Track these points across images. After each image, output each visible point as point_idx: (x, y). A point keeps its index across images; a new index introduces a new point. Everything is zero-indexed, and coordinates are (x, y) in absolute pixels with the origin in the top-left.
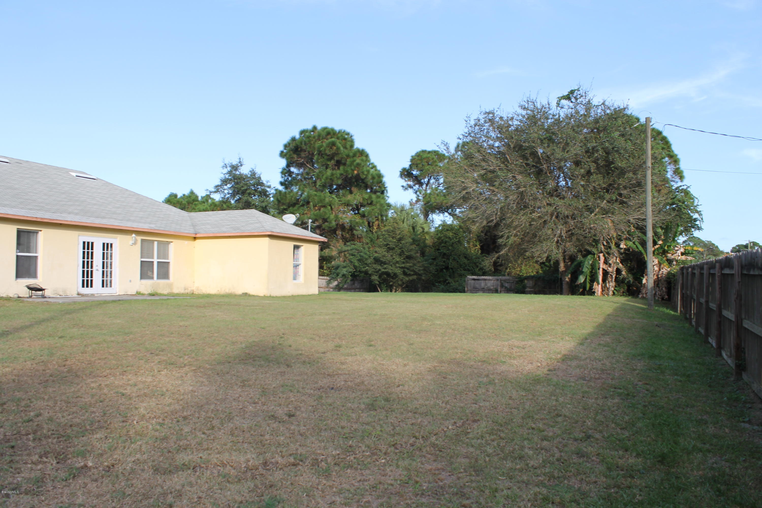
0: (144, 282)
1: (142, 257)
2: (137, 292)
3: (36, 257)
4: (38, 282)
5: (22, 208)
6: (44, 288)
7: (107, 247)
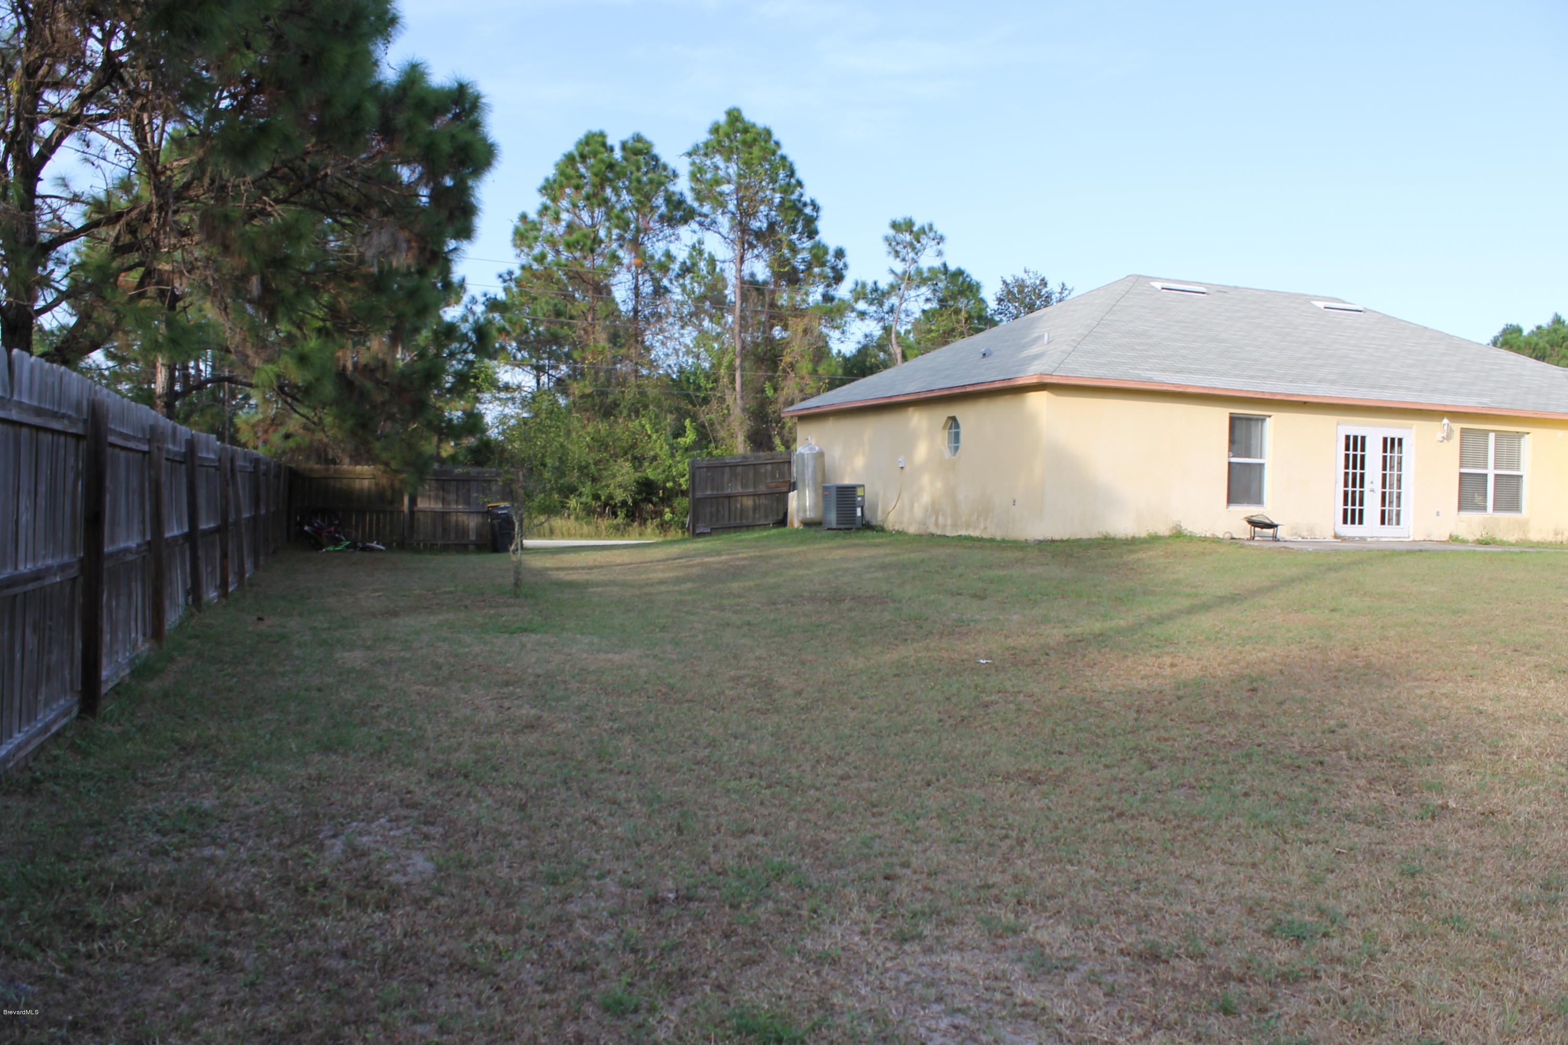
0: (1467, 515)
1: (1461, 466)
2: (1451, 536)
3: (1261, 466)
4: (1266, 510)
5: (1237, 376)
6: (1276, 522)
7: (1391, 444)
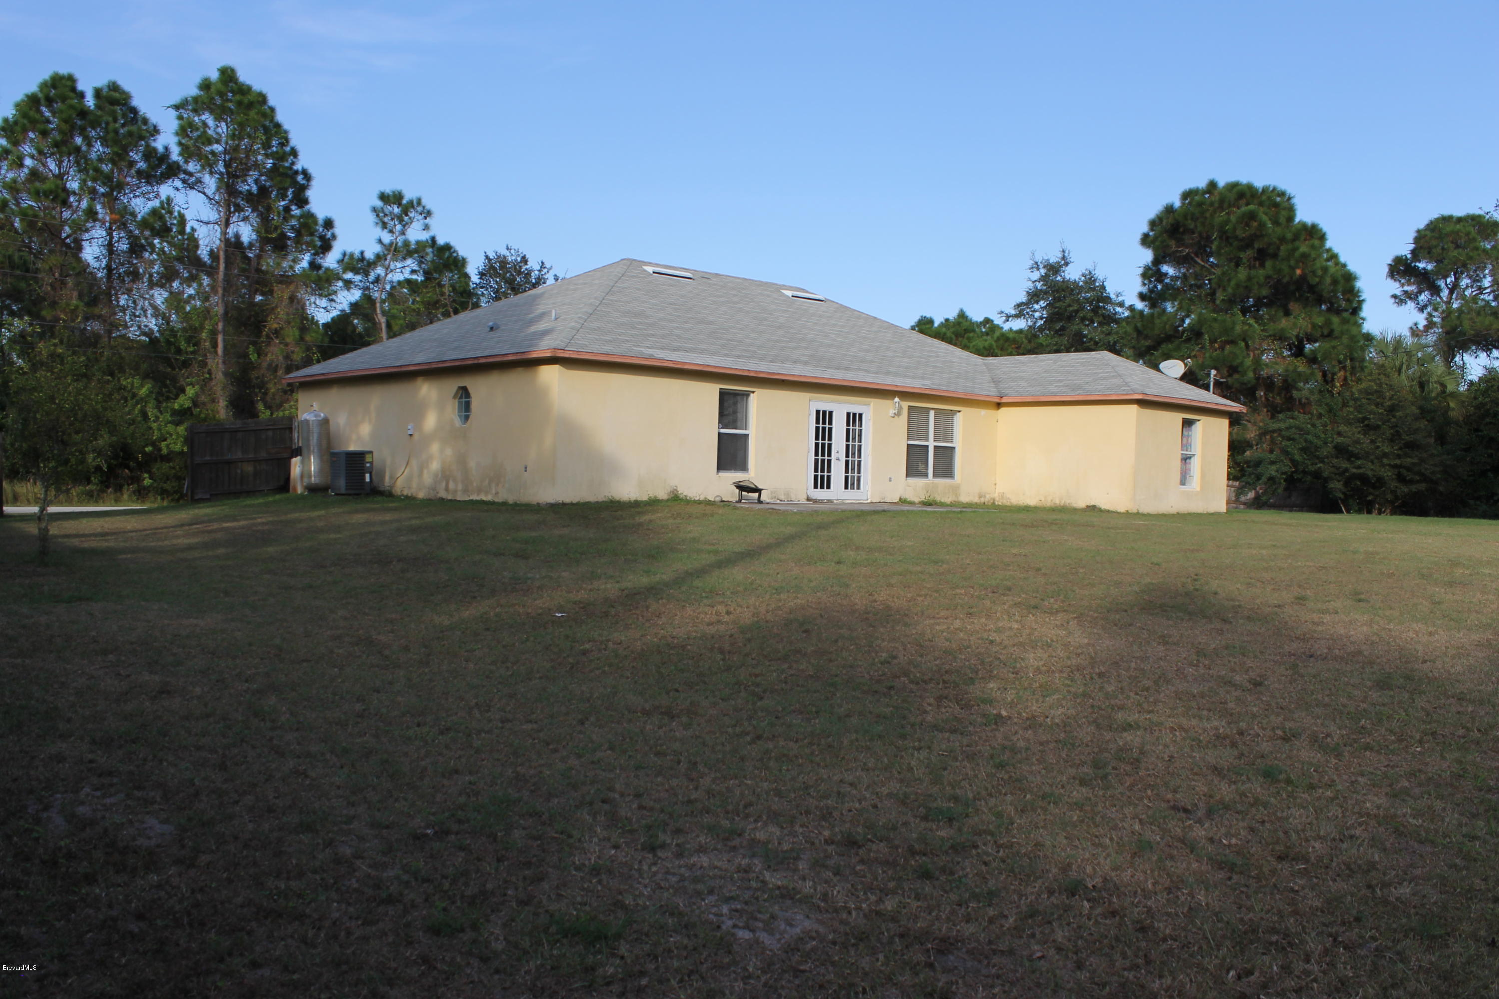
0: (913, 481)
1: (908, 439)
2: (901, 499)
3: (747, 436)
4: (753, 474)
5: (726, 355)
6: (760, 487)
7: (854, 419)
